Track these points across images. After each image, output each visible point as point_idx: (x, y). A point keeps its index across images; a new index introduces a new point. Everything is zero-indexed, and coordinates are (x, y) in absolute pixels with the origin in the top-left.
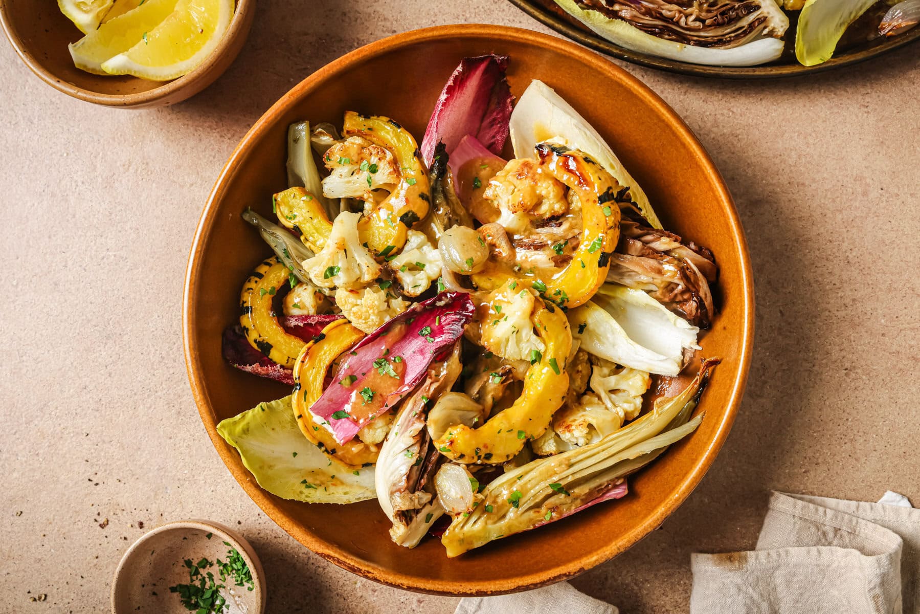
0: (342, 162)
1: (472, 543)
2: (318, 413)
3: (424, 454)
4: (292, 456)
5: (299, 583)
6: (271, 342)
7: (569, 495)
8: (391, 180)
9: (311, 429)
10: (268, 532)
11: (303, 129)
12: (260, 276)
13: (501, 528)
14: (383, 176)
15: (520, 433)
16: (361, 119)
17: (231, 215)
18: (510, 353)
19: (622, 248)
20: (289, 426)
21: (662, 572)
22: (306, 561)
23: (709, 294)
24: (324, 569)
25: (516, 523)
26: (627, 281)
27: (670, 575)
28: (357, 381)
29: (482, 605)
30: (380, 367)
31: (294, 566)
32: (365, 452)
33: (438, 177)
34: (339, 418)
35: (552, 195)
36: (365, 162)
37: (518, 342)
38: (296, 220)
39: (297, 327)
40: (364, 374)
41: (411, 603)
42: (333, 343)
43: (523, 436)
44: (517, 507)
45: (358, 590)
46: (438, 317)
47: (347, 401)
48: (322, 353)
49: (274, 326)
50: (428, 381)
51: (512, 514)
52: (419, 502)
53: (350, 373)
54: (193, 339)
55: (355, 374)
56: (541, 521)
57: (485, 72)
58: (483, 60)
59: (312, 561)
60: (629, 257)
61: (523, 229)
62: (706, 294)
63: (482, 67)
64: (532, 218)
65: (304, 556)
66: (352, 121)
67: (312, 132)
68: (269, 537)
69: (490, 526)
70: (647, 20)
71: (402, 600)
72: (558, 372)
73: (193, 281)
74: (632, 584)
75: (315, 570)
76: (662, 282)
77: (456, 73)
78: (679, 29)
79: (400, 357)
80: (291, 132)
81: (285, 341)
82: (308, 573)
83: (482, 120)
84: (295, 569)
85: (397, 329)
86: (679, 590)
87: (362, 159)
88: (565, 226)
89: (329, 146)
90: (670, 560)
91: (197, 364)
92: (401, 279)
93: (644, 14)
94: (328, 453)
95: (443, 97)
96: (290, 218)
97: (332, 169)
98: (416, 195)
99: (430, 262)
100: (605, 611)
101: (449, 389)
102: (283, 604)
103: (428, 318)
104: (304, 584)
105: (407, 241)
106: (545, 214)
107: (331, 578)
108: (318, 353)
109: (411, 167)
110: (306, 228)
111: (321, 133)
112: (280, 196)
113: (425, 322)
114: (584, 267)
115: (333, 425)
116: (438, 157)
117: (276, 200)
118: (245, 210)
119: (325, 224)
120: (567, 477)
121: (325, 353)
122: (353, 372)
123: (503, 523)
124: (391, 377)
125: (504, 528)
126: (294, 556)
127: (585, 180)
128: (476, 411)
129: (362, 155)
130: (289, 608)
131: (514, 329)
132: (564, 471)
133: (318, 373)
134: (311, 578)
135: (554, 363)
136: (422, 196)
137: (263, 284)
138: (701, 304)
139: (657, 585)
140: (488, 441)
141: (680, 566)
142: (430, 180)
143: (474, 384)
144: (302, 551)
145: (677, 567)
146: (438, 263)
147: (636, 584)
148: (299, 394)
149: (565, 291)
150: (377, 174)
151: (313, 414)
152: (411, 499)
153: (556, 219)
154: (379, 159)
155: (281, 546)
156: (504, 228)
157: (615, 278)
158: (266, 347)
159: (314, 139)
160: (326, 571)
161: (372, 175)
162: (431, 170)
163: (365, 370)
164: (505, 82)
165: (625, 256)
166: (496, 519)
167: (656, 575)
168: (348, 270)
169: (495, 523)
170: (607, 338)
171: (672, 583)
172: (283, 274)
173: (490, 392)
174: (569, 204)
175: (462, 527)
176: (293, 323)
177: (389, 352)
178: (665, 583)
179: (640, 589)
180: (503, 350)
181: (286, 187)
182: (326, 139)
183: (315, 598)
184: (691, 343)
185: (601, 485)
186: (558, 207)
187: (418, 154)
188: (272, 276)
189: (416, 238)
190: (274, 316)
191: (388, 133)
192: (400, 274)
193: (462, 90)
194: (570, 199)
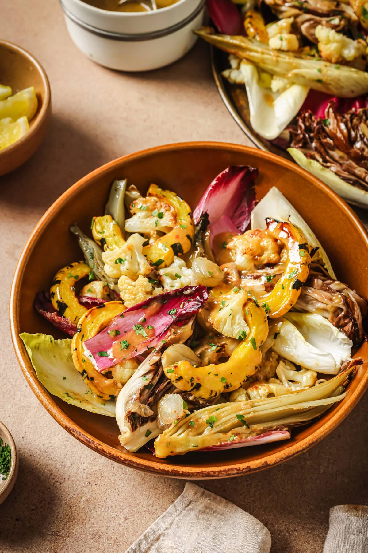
0: (142, 209)
1: (175, 447)
2: (89, 348)
3: (155, 382)
4: (62, 378)
5: (39, 491)
6: (67, 304)
7: (249, 428)
8: (170, 224)
9: (81, 360)
10: (26, 450)
11: (122, 184)
12: (72, 267)
13: (198, 440)
14: (166, 221)
15: (223, 379)
16: (160, 190)
17: (63, 222)
18: (225, 330)
19: (309, 283)
20: (65, 359)
21: (308, 526)
22: (49, 475)
23: (360, 317)
24: (60, 484)
25: (209, 438)
26: (310, 308)
27: (313, 529)
28: (120, 336)
29: (172, 526)
30: (137, 329)
31: (39, 478)
32: (113, 386)
33: (200, 230)
34: (102, 356)
35: (270, 247)
36: (156, 211)
37: (232, 324)
38: (104, 234)
39: (87, 302)
40: (125, 332)
41: (119, 519)
42: (109, 312)
43: (225, 381)
44: (212, 427)
45: (82, 503)
46: (182, 303)
47: (110, 347)
48: (101, 315)
49: (73, 296)
50: (169, 333)
51: (207, 431)
52: (144, 411)
53: (116, 328)
54: (19, 281)
55: (119, 330)
56: (226, 441)
57: (242, 180)
58: (241, 169)
59: (53, 477)
60: (313, 289)
61: (249, 269)
62: (358, 316)
63: (241, 175)
64: (256, 263)
65: (49, 472)
66: (154, 189)
67: (127, 188)
68: (26, 455)
69: (191, 438)
70: (346, 174)
71: (113, 516)
72: (255, 348)
73: (30, 248)
74: (285, 531)
75: (54, 483)
76: (332, 307)
77: (224, 172)
78: (364, 183)
79: (152, 326)
80: (114, 185)
81: (77, 307)
82: (48, 485)
83: (235, 212)
84: (39, 480)
85: (155, 306)
86: (318, 541)
87: (155, 208)
88: (276, 269)
89: (135, 199)
90: (315, 518)
91: (17, 296)
92: (163, 280)
93: (345, 170)
94: (88, 379)
95: (214, 183)
96: (101, 233)
97: (134, 214)
98: (185, 235)
99: (185, 276)
100: (261, 529)
101: (181, 342)
102: (23, 504)
103: (176, 303)
104: (43, 492)
105: (172, 262)
106: (264, 260)
107: (64, 491)
108: (98, 315)
109: (185, 220)
110: (109, 240)
111: (133, 189)
112: (98, 219)
113: (174, 305)
114: (283, 288)
115: (97, 360)
116: (203, 218)
117: (94, 221)
118: (72, 225)
119: (122, 241)
120: (249, 413)
121: (102, 316)
122: (119, 329)
123: (200, 436)
124: (143, 337)
125: (199, 441)
126: (40, 471)
127: (291, 235)
128: (196, 362)
129: (155, 206)
130: (27, 508)
131: (231, 312)
132: (248, 408)
133: (95, 326)
134: (49, 489)
135: (254, 341)
136: (188, 237)
137: (72, 271)
138: (355, 324)
139: (303, 534)
140: (200, 377)
141: (321, 524)
142: (195, 230)
143: (199, 349)
144: (48, 468)
145: (319, 524)
146: (189, 277)
147: (287, 531)
148: (79, 335)
149: (269, 305)
150: (162, 219)
151: (85, 348)
152: (140, 406)
153: (271, 265)
154: (166, 210)
155: (33, 462)
156: (236, 265)
157: (302, 305)
158: (63, 307)
159: (127, 193)
160: (61, 485)
161: (159, 219)
162: (197, 225)
163: (126, 330)
164: (254, 189)
165: (311, 288)
166: (195, 433)
167: (303, 527)
168: (131, 263)
169: (195, 436)
170: (292, 343)
171: (314, 535)
172: (86, 270)
173: (207, 356)
174: (280, 258)
175: (171, 435)
176: (84, 300)
177: (145, 321)
178: (309, 534)
179: (290, 536)
180: (221, 327)
181: (103, 215)
182: (135, 194)
183: (49, 503)
184: (347, 357)
185: (272, 427)
186: (273, 257)
187: (191, 215)
188: (79, 269)
189: (178, 261)
190: (74, 290)
191: (174, 200)
192: (164, 278)
193: (226, 188)
194: (281, 254)
